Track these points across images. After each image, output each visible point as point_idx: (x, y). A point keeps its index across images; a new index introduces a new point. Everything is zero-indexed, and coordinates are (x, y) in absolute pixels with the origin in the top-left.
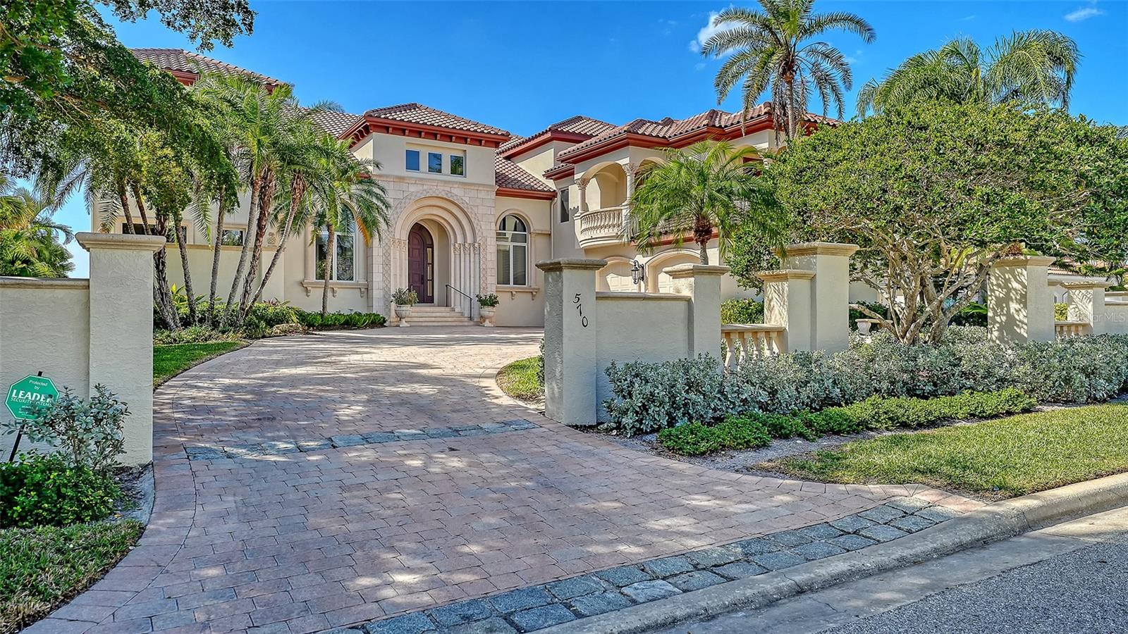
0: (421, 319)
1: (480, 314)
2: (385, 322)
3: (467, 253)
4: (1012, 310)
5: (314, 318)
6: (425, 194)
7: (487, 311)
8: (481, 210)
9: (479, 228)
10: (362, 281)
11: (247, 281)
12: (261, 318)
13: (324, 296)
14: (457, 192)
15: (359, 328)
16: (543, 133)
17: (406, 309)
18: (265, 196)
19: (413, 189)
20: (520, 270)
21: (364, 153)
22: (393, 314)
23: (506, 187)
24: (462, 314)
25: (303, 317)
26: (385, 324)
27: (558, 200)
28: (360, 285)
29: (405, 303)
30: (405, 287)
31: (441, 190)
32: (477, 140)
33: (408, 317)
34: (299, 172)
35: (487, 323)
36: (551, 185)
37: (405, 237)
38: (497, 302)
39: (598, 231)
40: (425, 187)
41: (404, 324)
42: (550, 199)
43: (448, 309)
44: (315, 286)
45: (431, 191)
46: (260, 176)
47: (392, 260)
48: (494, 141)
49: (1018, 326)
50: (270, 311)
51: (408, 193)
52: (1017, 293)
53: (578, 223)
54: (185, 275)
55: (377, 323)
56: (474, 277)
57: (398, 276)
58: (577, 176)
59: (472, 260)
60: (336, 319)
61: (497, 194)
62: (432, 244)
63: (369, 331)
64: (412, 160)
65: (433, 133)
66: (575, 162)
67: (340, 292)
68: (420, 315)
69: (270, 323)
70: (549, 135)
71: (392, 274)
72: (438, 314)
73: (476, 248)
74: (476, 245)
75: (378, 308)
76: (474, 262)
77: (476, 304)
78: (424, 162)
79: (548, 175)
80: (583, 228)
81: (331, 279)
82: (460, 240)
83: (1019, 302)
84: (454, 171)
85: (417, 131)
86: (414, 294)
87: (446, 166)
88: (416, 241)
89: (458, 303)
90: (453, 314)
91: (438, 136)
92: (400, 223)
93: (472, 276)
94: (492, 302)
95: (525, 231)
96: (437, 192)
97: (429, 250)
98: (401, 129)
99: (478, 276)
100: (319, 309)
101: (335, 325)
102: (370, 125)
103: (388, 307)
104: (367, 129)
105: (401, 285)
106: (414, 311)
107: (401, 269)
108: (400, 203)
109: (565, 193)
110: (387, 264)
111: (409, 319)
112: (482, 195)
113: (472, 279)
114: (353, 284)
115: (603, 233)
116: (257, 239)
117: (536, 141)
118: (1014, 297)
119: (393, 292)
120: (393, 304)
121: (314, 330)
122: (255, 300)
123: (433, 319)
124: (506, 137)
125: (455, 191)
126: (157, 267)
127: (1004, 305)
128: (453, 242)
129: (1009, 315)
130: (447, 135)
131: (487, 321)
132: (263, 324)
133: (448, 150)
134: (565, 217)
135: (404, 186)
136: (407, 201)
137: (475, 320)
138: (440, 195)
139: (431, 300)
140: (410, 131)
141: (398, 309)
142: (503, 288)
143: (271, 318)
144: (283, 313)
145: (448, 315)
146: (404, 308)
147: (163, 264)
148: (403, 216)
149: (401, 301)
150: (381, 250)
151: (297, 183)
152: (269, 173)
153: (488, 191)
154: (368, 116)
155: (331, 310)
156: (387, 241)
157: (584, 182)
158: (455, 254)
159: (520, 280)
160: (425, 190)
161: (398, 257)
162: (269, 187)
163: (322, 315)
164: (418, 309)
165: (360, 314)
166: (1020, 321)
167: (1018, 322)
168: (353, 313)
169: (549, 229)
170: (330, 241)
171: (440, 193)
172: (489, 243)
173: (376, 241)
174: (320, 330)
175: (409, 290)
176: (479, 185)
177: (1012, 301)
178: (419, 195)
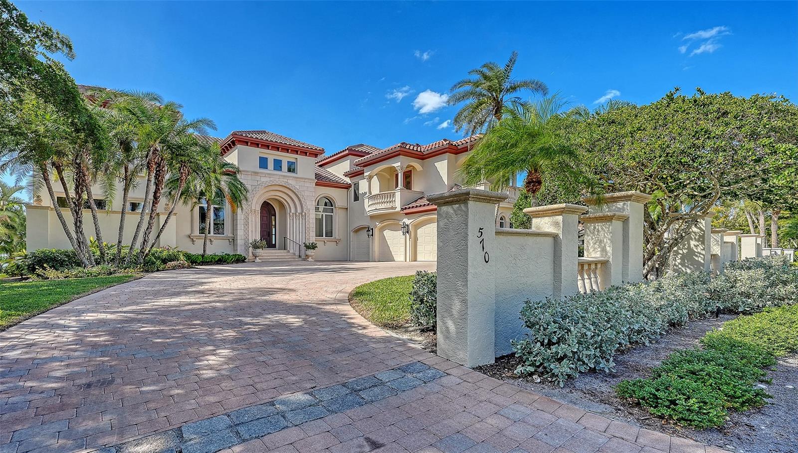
0: (268, 257)
1: (305, 254)
2: (245, 259)
3: (298, 218)
4: (692, 246)
5: (197, 258)
6: (271, 183)
7: (310, 252)
8: (307, 193)
9: (305, 203)
10: (230, 235)
11: (146, 233)
12: (158, 258)
13: (204, 243)
14: (292, 182)
15: (228, 263)
16: (343, 151)
17: (259, 251)
18: (159, 176)
19: (263, 179)
20: (329, 229)
21: (232, 158)
22: (251, 254)
23: (322, 181)
24: (294, 254)
25: (188, 257)
26: (245, 261)
27: (352, 189)
28: (229, 237)
29: (259, 248)
30: (258, 238)
31: (282, 181)
32: (304, 153)
33: (260, 256)
34: (185, 162)
35: (310, 259)
36: (348, 180)
37: (258, 208)
38: (317, 247)
39: (380, 205)
40: (271, 179)
41: (258, 260)
42: (347, 188)
43: (285, 251)
44: (198, 238)
45: (275, 182)
46: (154, 161)
47: (250, 222)
48: (315, 154)
49: (696, 256)
50: (165, 253)
51: (261, 182)
52: (696, 235)
53: (366, 201)
54: (96, 229)
55: (240, 260)
56: (302, 233)
57: (254, 232)
58: (365, 174)
59: (301, 222)
60: (212, 258)
61: (316, 185)
62: (275, 213)
63: (235, 265)
64: (263, 163)
65: (276, 147)
66: (364, 166)
67: (215, 242)
68: (267, 255)
69: (164, 261)
70: (347, 152)
71: (250, 231)
72: (279, 254)
73: (303, 215)
74: (303, 214)
75: (240, 251)
76: (302, 223)
77: (303, 248)
78: (271, 165)
79: (346, 175)
80: (370, 203)
81: (209, 233)
82: (293, 211)
83: (698, 240)
84: (289, 170)
85: (266, 145)
86: (264, 242)
87: (285, 167)
88: (265, 212)
89: (292, 247)
90: (289, 254)
91: (280, 149)
92: (255, 200)
93: (301, 231)
94: (313, 247)
95: (332, 206)
96: (279, 182)
97: (273, 217)
98: (256, 144)
99: (304, 231)
100: (201, 252)
101: (211, 261)
102: (236, 140)
103: (247, 250)
104: (233, 143)
105: (255, 237)
106: (265, 253)
107: (256, 228)
108: (256, 188)
109: (357, 186)
110: (246, 224)
111: (261, 257)
112: (307, 185)
113: (301, 234)
114: (224, 237)
115: (383, 206)
116: (153, 205)
117: (339, 156)
118: (693, 237)
119: (250, 241)
120: (251, 249)
121: (196, 265)
122: (153, 246)
123: (276, 257)
124: (322, 151)
125: (290, 182)
126: (76, 224)
127: (686, 243)
128: (288, 212)
129: (689, 248)
130: (286, 149)
131: (310, 258)
132: (158, 262)
133: (286, 158)
134: (356, 198)
135: (258, 178)
136: (260, 187)
137: (303, 257)
138: (281, 184)
139: (274, 246)
140: (262, 145)
141: (254, 251)
142: (320, 239)
143: (165, 258)
144: (174, 255)
145: (285, 254)
146: (258, 251)
147: (80, 222)
148: (257, 196)
149: (255, 246)
150: (243, 216)
151: (183, 169)
152: (162, 162)
153: (310, 182)
154: (234, 134)
155: (209, 252)
156: (247, 211)
157: (370, 178)
158: (290, 219)
159: (329, 234)
160: (271, 181)
161: (254, 220)
162: (162, 171)
163: (203, 256)
164: (267, 251)
165: (228, 255)
166: (698, 253)
167: (696, 253)
168: (224, 254)
169: (346, 205)
170: (209, 209)
171: (281, 182)
172: (311, 213)
173: (239, 210)
174: (201, 265)
175: (261, 240)
176: (305, 179)
177: (692, 239)
178: (267, 183)
